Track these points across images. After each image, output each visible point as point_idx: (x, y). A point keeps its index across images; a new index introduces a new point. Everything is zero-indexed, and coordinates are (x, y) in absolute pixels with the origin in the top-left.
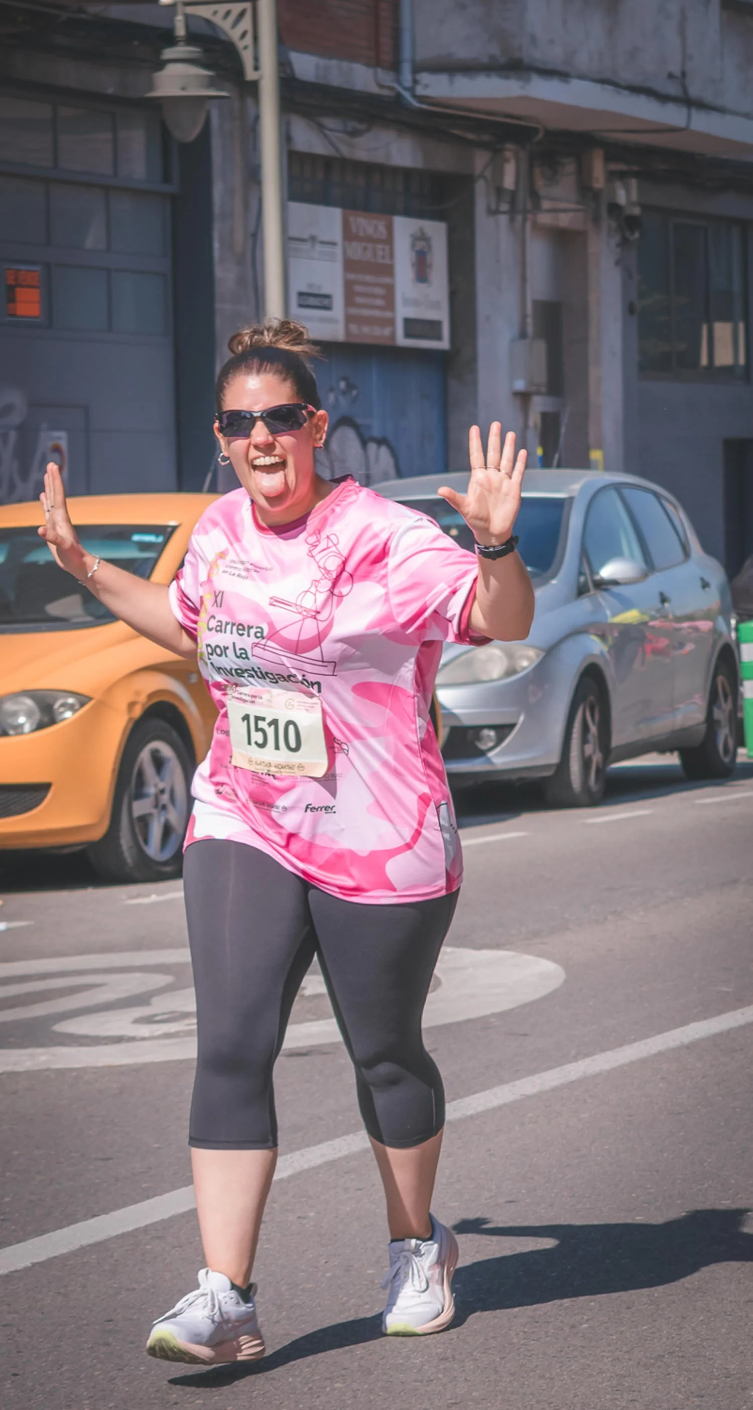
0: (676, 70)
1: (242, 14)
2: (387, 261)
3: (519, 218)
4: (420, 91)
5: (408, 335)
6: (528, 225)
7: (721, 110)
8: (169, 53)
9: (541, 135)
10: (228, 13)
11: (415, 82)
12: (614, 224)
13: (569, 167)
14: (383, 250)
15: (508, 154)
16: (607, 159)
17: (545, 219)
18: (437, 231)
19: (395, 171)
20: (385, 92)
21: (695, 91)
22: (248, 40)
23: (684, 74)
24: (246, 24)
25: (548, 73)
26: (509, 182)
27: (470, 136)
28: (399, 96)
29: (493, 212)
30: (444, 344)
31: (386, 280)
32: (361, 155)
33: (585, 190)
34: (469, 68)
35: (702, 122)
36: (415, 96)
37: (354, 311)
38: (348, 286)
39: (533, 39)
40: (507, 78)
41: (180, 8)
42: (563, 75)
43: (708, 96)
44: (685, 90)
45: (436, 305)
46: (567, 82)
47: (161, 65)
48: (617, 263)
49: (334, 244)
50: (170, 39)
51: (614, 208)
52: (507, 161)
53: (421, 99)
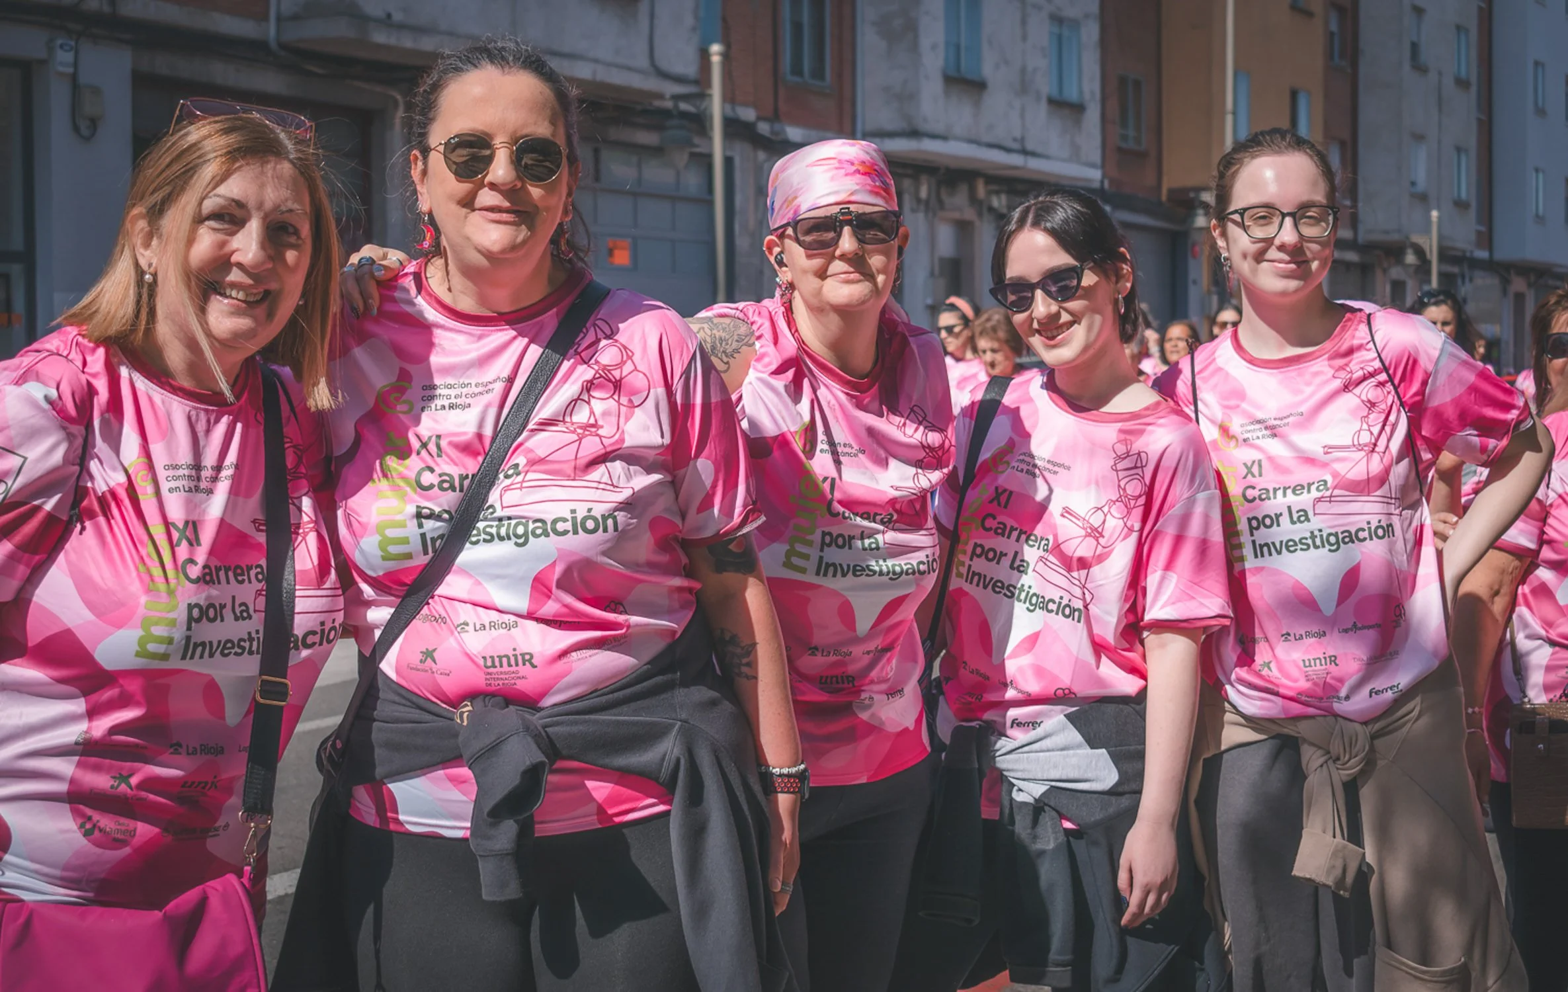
0: (1018, 136)
3: (931, 214)
6: (938, 218)
7: (1047, 157)
9: (942, 171)
13: (963, 188)
15: (923, 181)
16: (986, 183)
17: (948, 214)
21: (1030, 146)
23: (1023, 138)
25: (934, 136)
26: (924, 193)
29: (913, 211)
33: (973, 199)
34: (892, 135)
35: (1034, 164)
39: (926, 119)
42: (944, 138)
43: (1039, 150)
44: (1024, 147)
46: (947, 142)
51: (991, 209)
52: (923, 184)
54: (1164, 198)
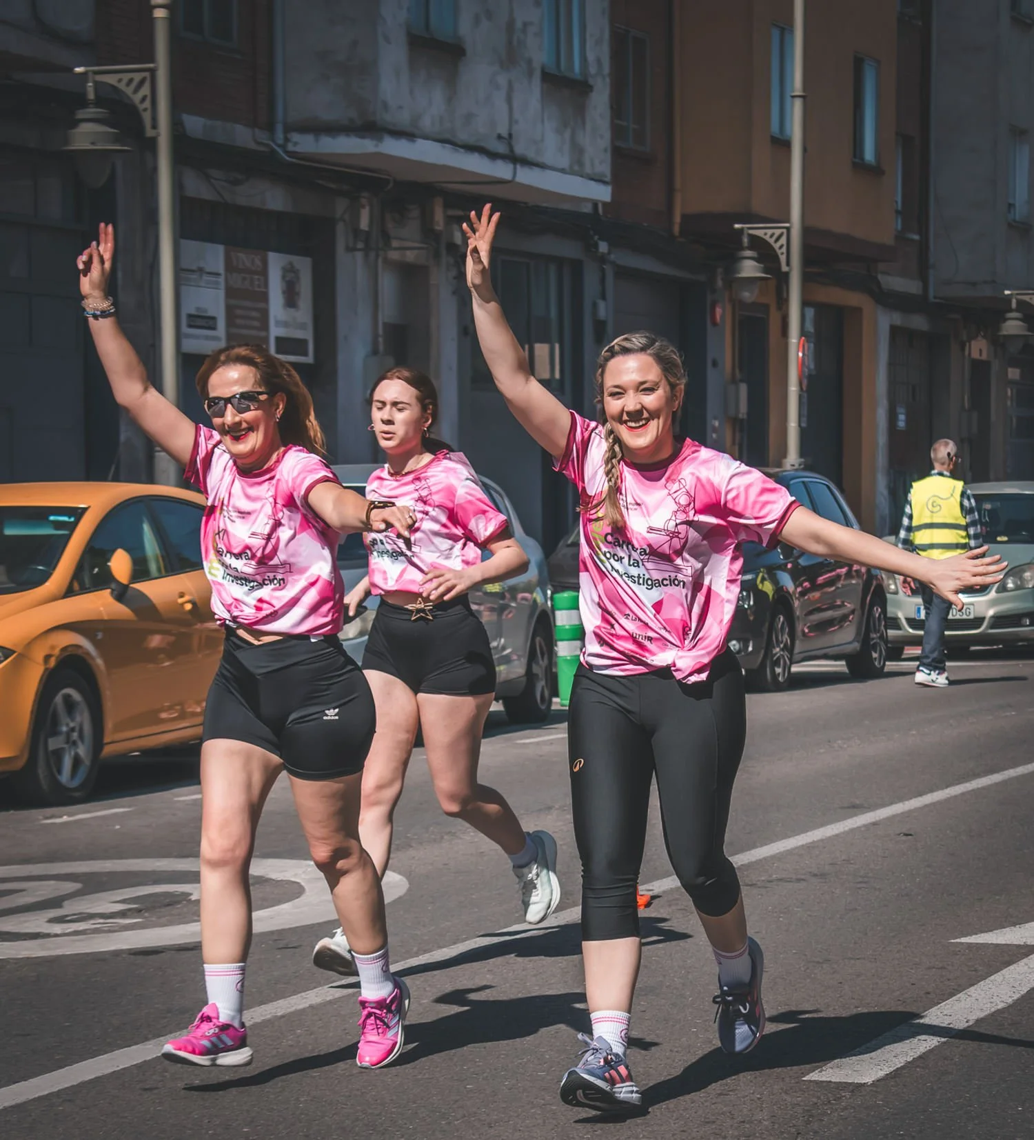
0: (505, 133)
1: (142, 82)
2: (264, 290)
3: (372, 254)
4: (290, 147)
5: (278, 352)
6: (380, 261)
7: (542, 166)
8: (81, 114)
9: (391, 185)
10: (131, 81)
11: (287, 140)
12: (452, 261)
13: (415, 212)
14: (259, 279)
15: (364, 201)
16: (447, 206)
17: (394, 255)
18: (304, 265)
19: (270, 213)
20: (262, 149)
21: (519, 149)
22: (147, 104)
23: (510, 135)
24: (146, 90)
25: (399, 133)
26: (364, 224)
27: (333, 186)
28: (273, 151)
29: (350, 249)
30: (309, 359)
31: (261, 305)
32: (242, 201)
33: (427, 231)
34: (332, 129)
35: (526, 176)
36: (287, 152)
37: (234, 331)
38: (229, 310)
39: (385, 106)
40: (363, 137)
41: (90, 74)
42: (410, 135)
43: (531, 155)
44: (512, 150)
45: (302, 326)
46: (414, 141)
47: (75, 123)
48: (454, 293)
49: (218, 274)
50: (83, 102)
51: (452, 247)
52: (363, 207)
53: (292, 154)
54: (676, 229)
